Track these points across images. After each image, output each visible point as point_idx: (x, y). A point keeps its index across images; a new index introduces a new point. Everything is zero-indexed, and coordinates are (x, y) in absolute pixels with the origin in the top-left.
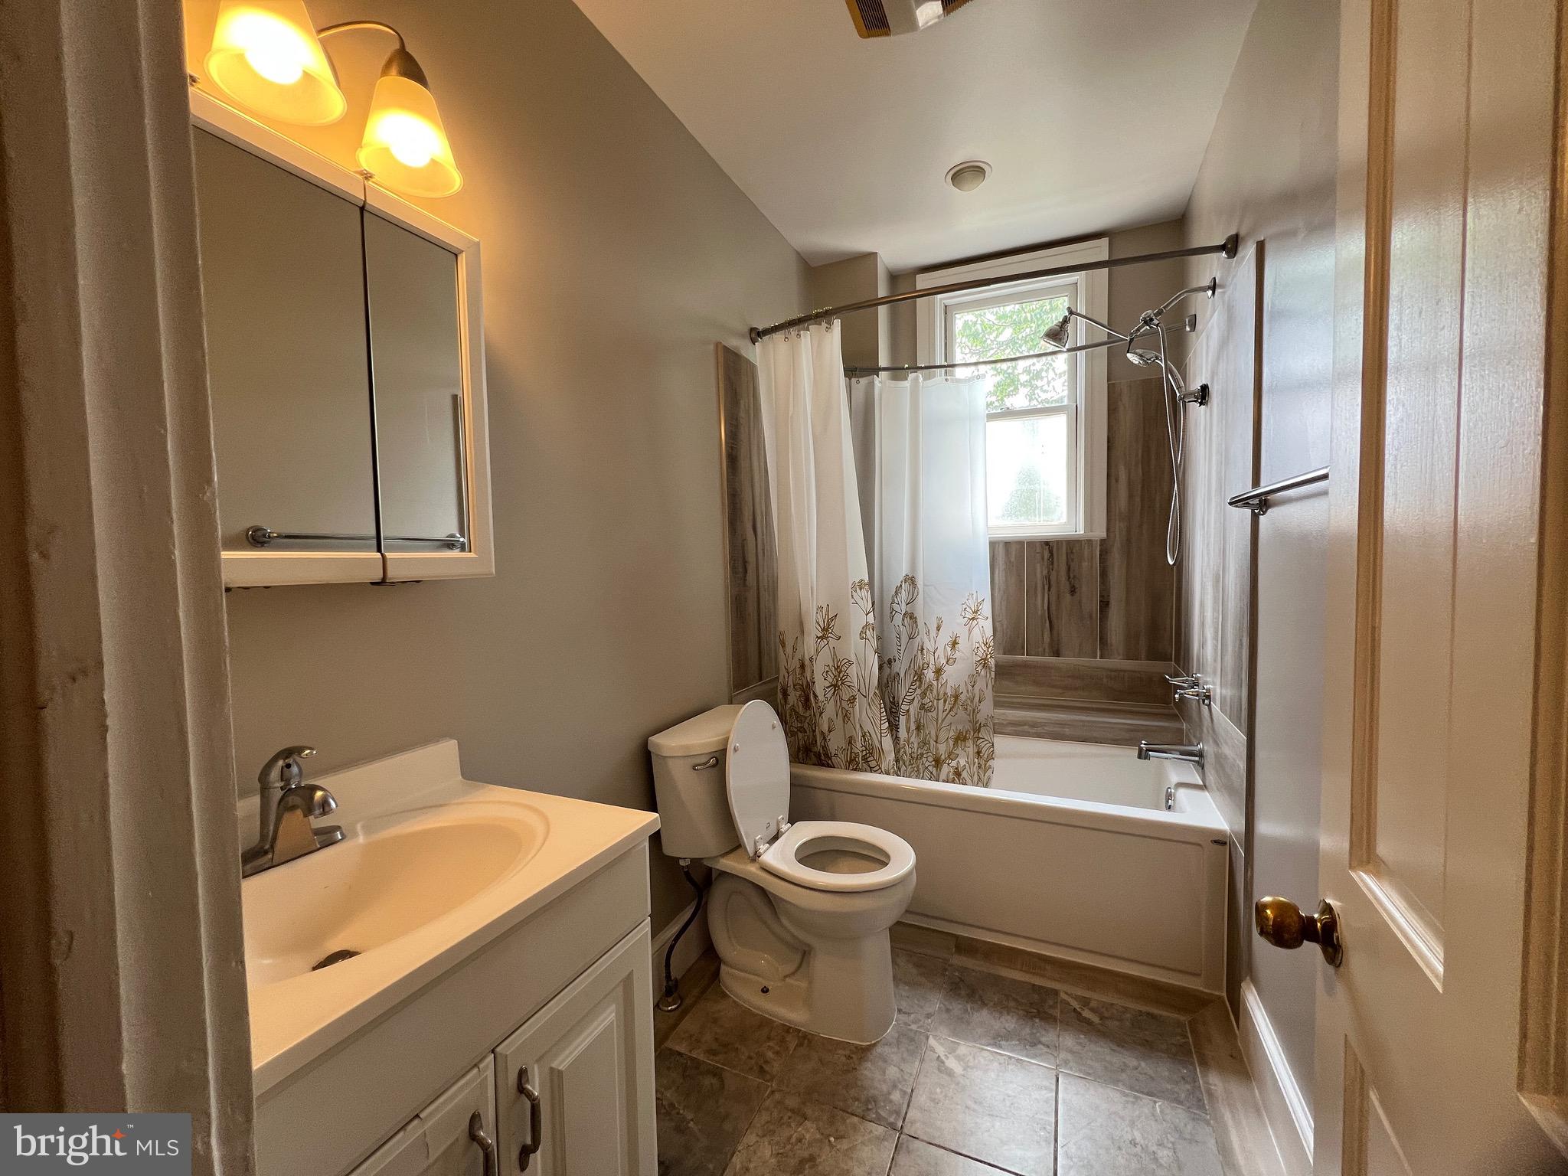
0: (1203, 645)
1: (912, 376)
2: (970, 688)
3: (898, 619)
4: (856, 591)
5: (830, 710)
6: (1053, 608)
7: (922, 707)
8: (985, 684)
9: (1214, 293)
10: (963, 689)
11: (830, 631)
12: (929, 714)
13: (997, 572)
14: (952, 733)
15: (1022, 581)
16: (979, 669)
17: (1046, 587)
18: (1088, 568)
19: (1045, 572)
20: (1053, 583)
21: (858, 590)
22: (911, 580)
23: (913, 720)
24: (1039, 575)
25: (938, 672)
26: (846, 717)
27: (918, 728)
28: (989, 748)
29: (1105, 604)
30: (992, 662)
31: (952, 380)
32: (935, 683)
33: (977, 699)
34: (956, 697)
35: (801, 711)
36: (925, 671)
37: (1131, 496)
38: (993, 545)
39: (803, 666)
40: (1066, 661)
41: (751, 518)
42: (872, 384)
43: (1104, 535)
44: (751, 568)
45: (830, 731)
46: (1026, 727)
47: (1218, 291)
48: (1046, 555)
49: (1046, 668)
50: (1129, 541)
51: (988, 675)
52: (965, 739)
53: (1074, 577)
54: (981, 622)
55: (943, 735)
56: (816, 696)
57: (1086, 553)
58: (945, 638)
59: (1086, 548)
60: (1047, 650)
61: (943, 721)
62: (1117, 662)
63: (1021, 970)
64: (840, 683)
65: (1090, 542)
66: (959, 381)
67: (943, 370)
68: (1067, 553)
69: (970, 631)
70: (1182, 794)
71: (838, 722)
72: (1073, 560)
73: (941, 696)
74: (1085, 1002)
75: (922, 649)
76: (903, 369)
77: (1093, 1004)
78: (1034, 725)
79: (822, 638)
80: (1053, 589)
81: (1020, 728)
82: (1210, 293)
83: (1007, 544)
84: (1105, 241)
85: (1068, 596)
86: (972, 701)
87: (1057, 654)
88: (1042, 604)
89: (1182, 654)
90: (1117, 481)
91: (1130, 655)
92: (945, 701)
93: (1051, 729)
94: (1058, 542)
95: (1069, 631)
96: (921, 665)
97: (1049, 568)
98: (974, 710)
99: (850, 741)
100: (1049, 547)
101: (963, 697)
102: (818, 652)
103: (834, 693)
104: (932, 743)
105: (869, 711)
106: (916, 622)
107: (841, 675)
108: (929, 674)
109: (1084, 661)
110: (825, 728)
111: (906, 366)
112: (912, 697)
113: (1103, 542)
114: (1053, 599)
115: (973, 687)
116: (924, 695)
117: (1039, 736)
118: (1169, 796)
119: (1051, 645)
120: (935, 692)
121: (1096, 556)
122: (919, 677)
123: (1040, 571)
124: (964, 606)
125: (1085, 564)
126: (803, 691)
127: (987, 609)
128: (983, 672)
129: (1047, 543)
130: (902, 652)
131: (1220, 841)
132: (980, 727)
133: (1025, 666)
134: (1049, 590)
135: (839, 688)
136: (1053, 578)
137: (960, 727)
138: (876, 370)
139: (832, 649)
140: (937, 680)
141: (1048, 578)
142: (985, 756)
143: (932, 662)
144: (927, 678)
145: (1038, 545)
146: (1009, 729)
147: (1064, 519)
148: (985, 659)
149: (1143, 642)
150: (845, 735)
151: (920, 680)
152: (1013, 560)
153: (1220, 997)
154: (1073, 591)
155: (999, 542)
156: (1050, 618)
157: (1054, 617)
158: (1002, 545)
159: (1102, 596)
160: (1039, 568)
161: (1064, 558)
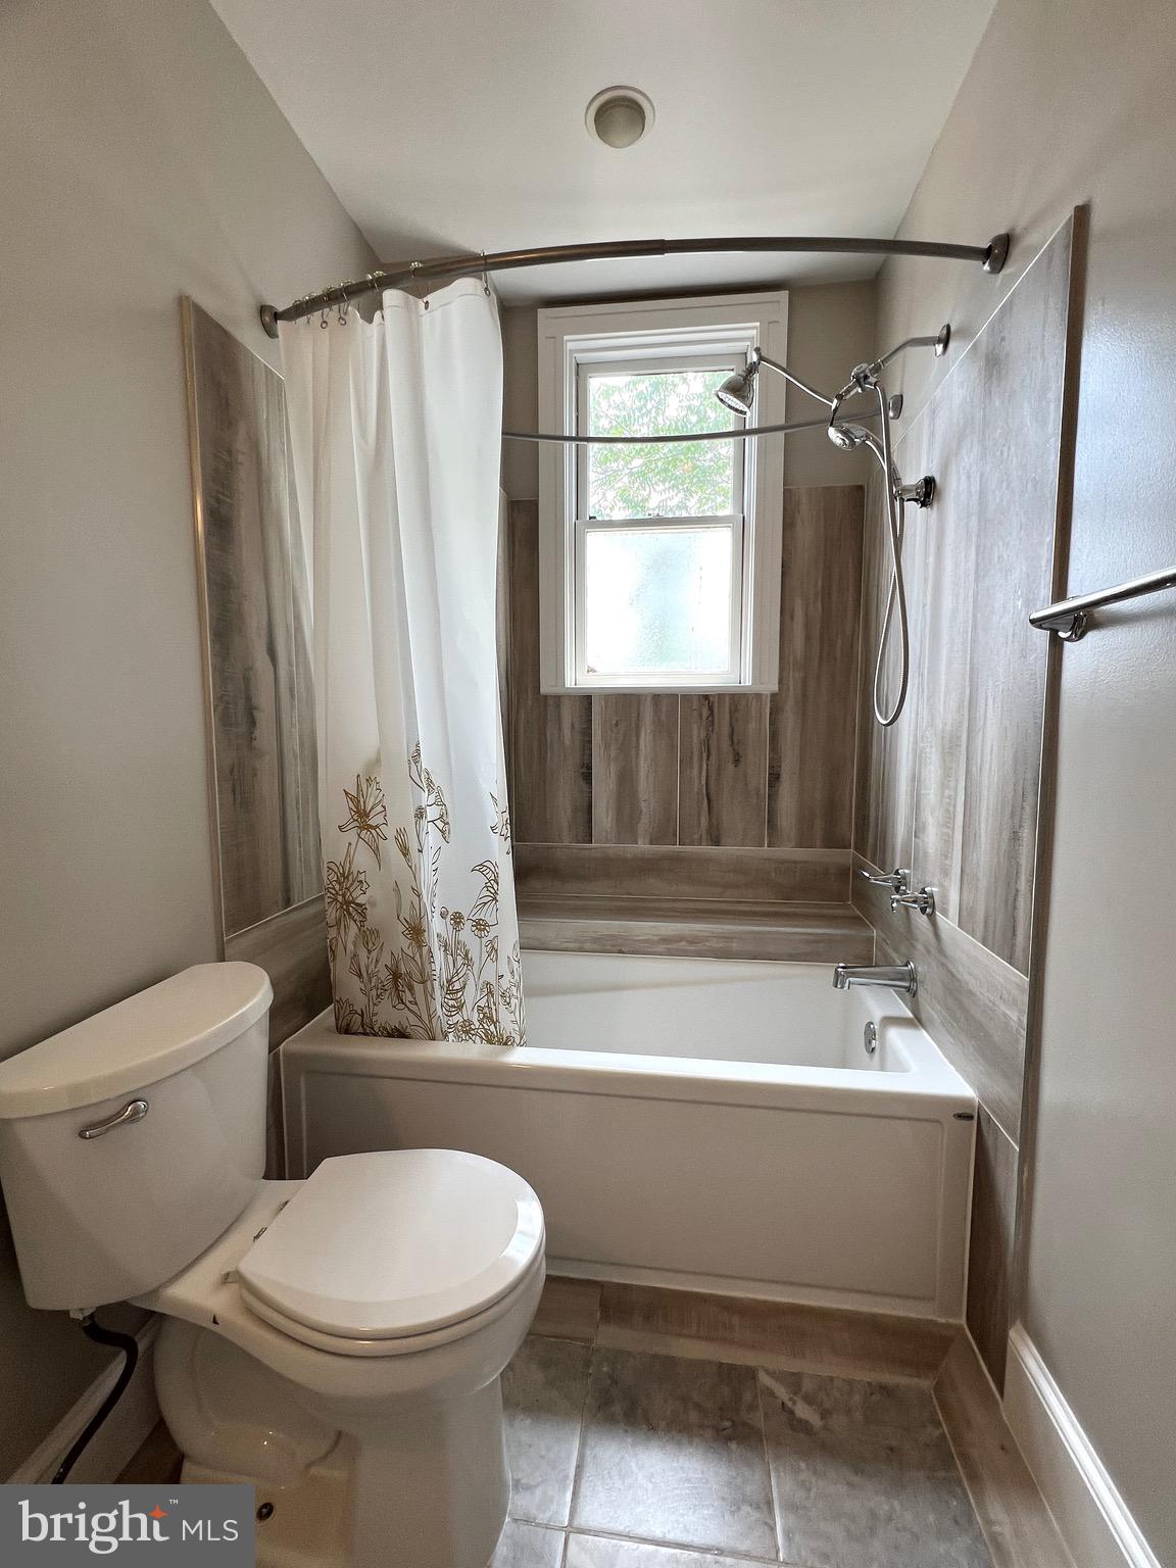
0: (917, 831)
6: (713, 782)
9: (946, 347)
13: (643, 735)
15: (674, 747)
17: (705, 755)
18: (757, 728)
19: (703, 735)
20: (713, 749)
24: (695, 740)
29: (775, 778)
37: (808, 638)
40: (727, 851)
41: (264, 632)
43: (775, 688)
44: (265, 719)
46: (683, 943)
47: (952, 345)
48: (705, 712)
49: (703, 861)
50: (804, 695)
53: (739, 741)
57: (753, 711)
59: (754, 703)
60: (704, 837)
62: (788, 851)
63: (699, 1338)
65: (758, 696)
68: (730, 712)
70: (894, 1035)
72: (737, 720)
74: (794, 1381)
77: (807, 1386)
78: (693, 940)
80: (713, 758)
81: (675, 946)
82: (940, 348)
83: (656, 698)
84: (784, 295)
85: (731, 767)
87: (717, 842)
88: (698, 777)
89: (871, 840)
90: (792, 618)
91: (803, 841)
93: (714, 944)
94: (721, 696)
95: (733, 813)
97: (708, 730)
100: (707, 704)
109: (748, 851)
113: (773, 696)
114: (713, 770)
117: (700, 954)
118: (870, 1034)
119: (709, 831)
121: (765, 713)
123: (697, 733)
125: (752, 725)
129: (706, 697)
131: (965, 1113)
133: (677, 858)
134: (708, 759)
136: (713, 743)
141: (707, 743)
145: (695, 700)
146: (661, 948)
147: (726, 666)
149: (819, 824)
152: (663, 717)
153: (959, 1328)
154: (737, 761)
155: (646, 695)
156: (708, 795)
157: (712, 792)
158: (649, 699)
159: (771, 767)
160: (695, 732)
161: (727, 717)
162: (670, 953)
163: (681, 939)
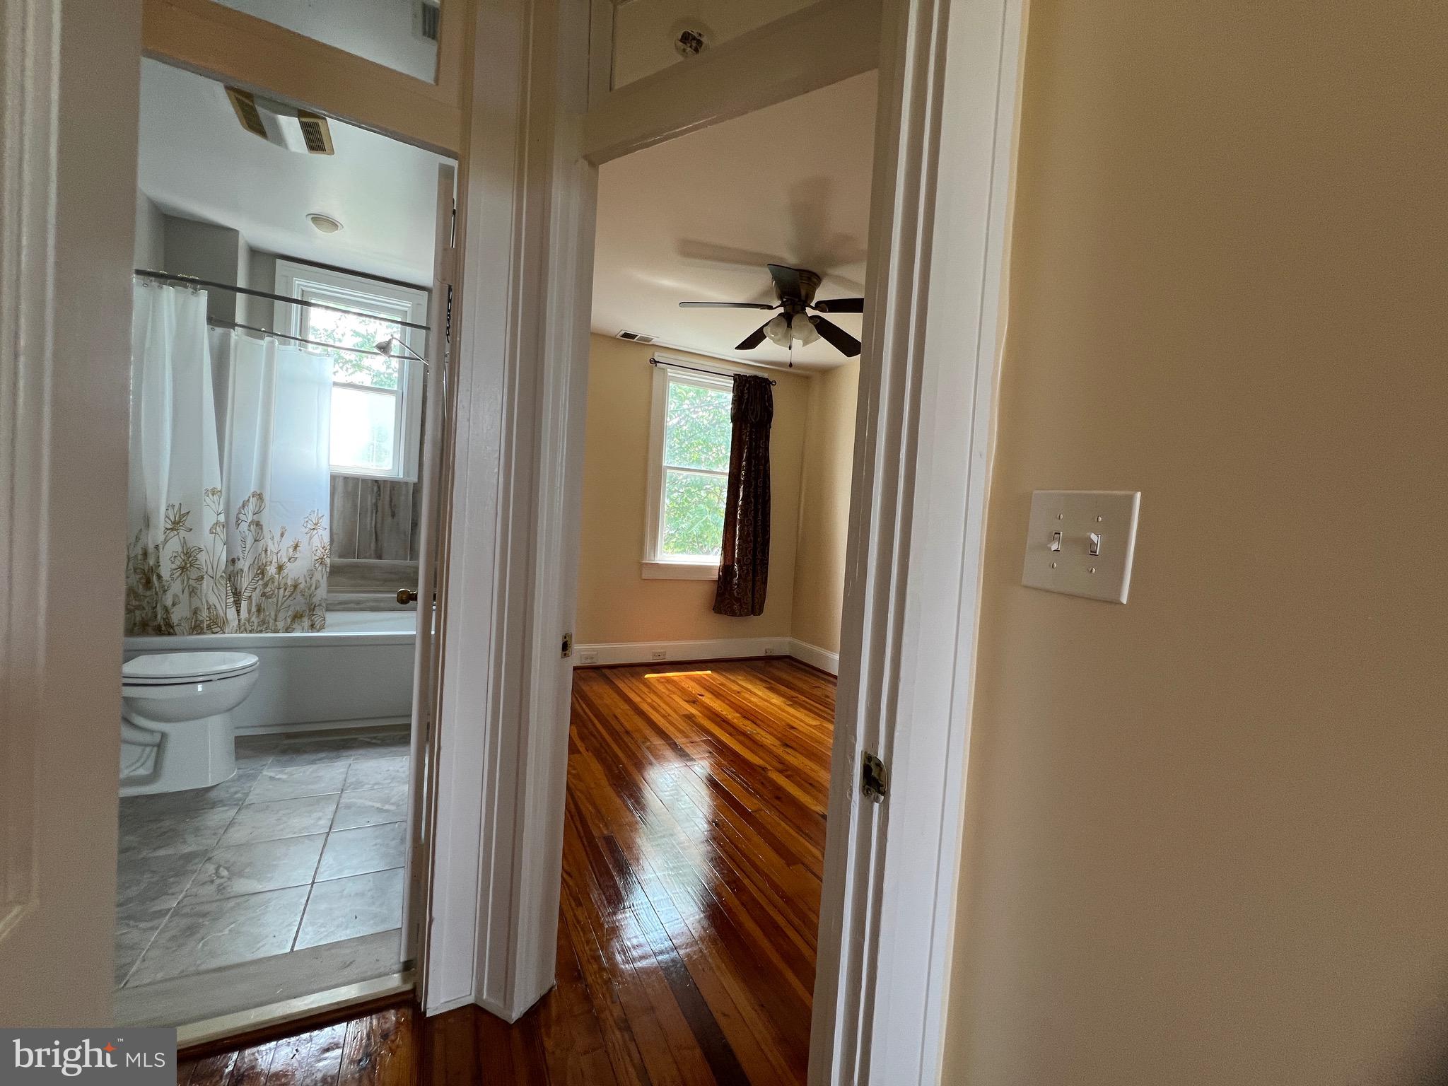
1: (267, 339)
2: (308, 579)
3: (244, 526)
4: (208, 496)
5: (176, 588)
6: (379, 525)
7: (264, 594)
8: (321, 577)
10: (302, 580)
11: (181, 524)
12: (270, 600)
13: (336, 498)
14: (290, 613)
15: (356, 506)
16: (317, 565)
17: (374, 511)
18: (405, 500)
19: (374, 501)
20: (380, 509)
21: (210, 495)
22: (260, 497)
23: (254, 604)
24: (369, 504)
25: (280, 568)
26: (193, 592)
27: (259, 611)
28: (322, 621)
29: (415, 525)
30: (328, 561)
31: (305, 352)
32: (277, 576)
33: (313, 587)
34: (295, 587)
35: (141, 590)
36: (268, 568)
38: (334, 478)
39: (145, 554)
40: (386, 562)
42: (228, 336)
43: (416, 480)
45: (174, 605)
46: (351, 604)
48: (375, 489)
49: (370, 568)
51: (324, 570)
52: (301, 616)
53: (395, 505)
54: (321, 532)
55: (281, 616)
56: (159, 577)
57: (403, 491)
58: (288, 542)
59: (404, 487)
60: (372, 555)
61: (282, 604)
64: (188, 565)
65: (406, 483)
66: (310, 353)
67: (298, 342)
68: (390, 490)
69: (311, 538)
71: (184, 598)
72: (394, 494)
73: (282, 585)
75: (266, 551)
76: (260, 331)
78: (358, 603)
79: (172, 529)
80: (379, 513)
81: (346, 606)
83: (346, 479)
85: (390, 518)
86: (309, 589)
87: (380, 557)
88: (369, 522)
92: (285, 590)
93: (370, 605)
94: (385, 482)
95: (390, 543)
96: (264, 562)
97: (377, 499)
98: (311, 595)
99: (196, 612)
100: (378, 486)
101: (302, 586)
102: (166, 541)
103: (181, 574)
104: (272, 622)
105: (216, 590)
106: (261, 529)
107: (190, 559)
108: (272, 570)
109: (399, 563)
110: (169, 603)
111: (263, 329)
112: (254, 587)
113: (414, 484)
114: (379, 520)
115: (311, 578)
116: (266, 585)
117: (361, 610)
119: (376, 551)
120: (276, 584)
121: (410, 492)
122: (262, 572)
123: (370, 500)
124: (307, 519)
125: (403, 498)
126: (144, 574)
127: (325, 522)
128: (319, 568)
129: (376, 481)
130: (246, 552)
132: (315, 606)
133: (356, 566)
134: (376, 514)
135: (187, 570)
136: (380, 506)
137: (298, 608)
138: (233, 325)
139: (182, 539)
140: (279, 574)
141: (376, 505)
142: (318, 627)
143: (275, 560)
144: (270, 573)
145: (370, 482)
146: (338, 606)
147: (390, 467)
148: (322, 559)
150: (190, 607)
151: (263, 573)
152: (350, 490)
154: (393, 515)
155: (339, 477)
156: (376, 532)
157: (379, 532)
158: (341, 479)
159: (413, 520)
160: (369, 499)
161: (388, 492)
162: (344, 610)
163: (351, 602)
